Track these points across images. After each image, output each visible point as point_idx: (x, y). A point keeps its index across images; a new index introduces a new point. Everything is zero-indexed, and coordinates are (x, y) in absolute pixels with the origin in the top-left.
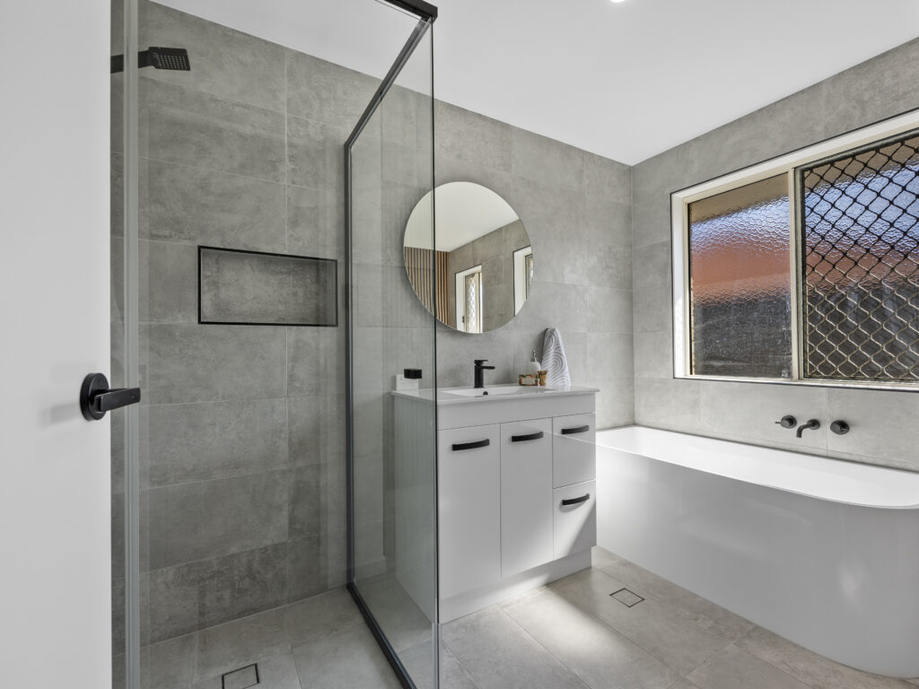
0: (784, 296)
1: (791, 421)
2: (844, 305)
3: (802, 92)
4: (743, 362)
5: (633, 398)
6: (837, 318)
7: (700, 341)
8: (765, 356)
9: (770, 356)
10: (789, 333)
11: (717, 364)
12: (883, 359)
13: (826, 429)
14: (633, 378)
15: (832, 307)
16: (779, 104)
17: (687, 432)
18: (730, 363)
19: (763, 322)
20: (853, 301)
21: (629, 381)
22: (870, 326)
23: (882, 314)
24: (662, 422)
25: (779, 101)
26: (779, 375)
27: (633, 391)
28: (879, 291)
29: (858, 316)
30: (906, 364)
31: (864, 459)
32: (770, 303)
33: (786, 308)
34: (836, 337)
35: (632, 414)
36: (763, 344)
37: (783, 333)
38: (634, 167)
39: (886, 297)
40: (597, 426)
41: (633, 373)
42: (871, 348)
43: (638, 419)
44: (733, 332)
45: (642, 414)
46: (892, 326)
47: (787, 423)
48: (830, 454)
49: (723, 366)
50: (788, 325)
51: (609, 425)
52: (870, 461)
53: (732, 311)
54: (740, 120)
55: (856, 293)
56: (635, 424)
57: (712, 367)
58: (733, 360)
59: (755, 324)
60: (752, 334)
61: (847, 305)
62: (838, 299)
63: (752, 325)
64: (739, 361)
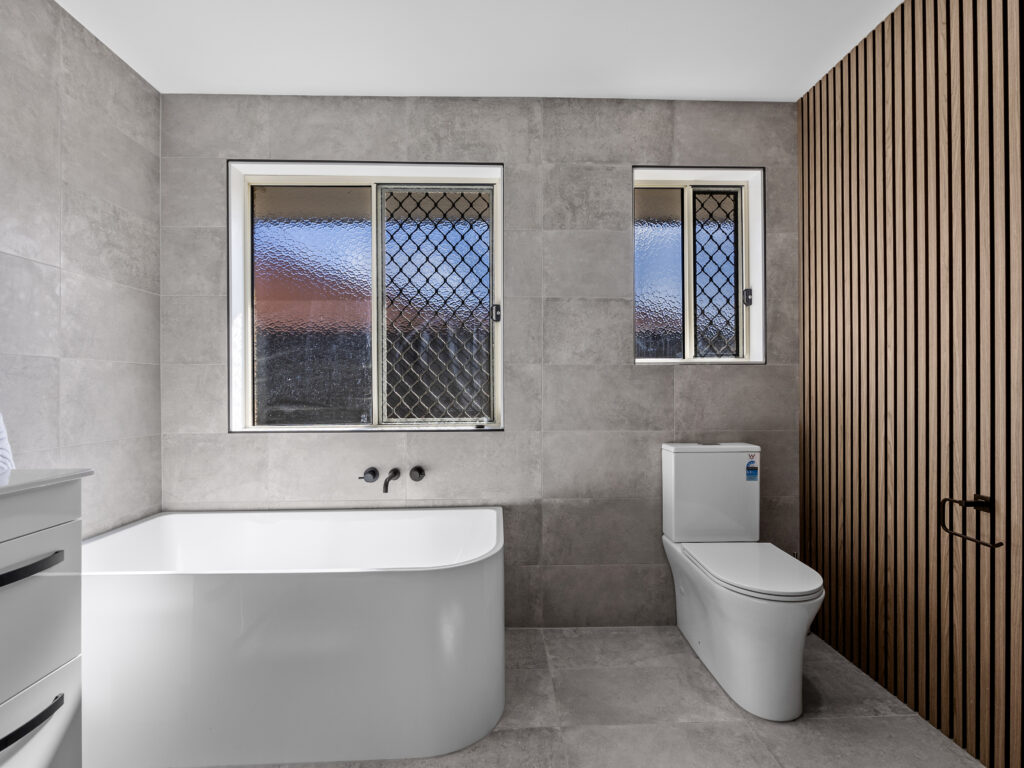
0: (364, 328)
1: (373, 473)
2: (418, 344)
3: (388, 99)
4: (320, 406)
5: (159, 468)
6: (413, 357)
7: (264, 380)
8: (344, 398)
9: (349, 398)
10: (370, 372)
11: (287, 409)
12: (447, 400)
13: (405, 476)
14: (159, 438)
15: (408, 345)
16: (365, 101)
17: (249, 507)
18: (304, 408)
19: (342, 357)
20: (425, 341)
21: (152, 442)
22: (437, 366)
23: (446, 355)
24: (211, 500)
25: (366, 97)
26: (357, 421)
27: (159, 458)
28: (444, 334)
29: (430, 357)
30: (462, 404)
31: (436, 503)
32: (349, 334)
33: (366, 342)
34: (411, 377)
35: (158, 495)
36: (342, 384)
37: (363, 371)
38: (164, 96)
39: (449, 339)
40: (85, 531)
41: (159, 428)
42: (438, 388)
43: (166, 502)
44: (308, 369)
45: (174, 493)
46: (454, 368)
47: (370, 476)
48: (409, 504)
49: (296, 412)
50: (369, 361)
51: (110, 523)
52: (441, 504)
53: (308, 342)
54: (322, 98)
55: (428, 332)
56: (162, 511)
57: (282, 413)
58: (308, 404)
59: (333, 360)
60: (331, 371)
61: (421, 345)
62: (414, 337)
63: (330, 360)
64: (314, 404)
